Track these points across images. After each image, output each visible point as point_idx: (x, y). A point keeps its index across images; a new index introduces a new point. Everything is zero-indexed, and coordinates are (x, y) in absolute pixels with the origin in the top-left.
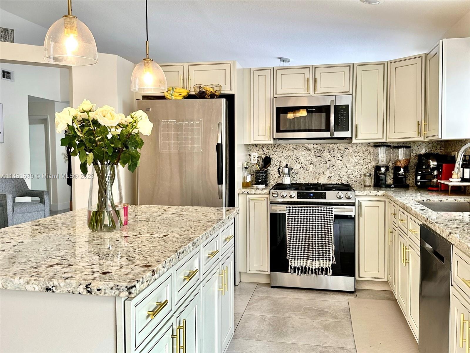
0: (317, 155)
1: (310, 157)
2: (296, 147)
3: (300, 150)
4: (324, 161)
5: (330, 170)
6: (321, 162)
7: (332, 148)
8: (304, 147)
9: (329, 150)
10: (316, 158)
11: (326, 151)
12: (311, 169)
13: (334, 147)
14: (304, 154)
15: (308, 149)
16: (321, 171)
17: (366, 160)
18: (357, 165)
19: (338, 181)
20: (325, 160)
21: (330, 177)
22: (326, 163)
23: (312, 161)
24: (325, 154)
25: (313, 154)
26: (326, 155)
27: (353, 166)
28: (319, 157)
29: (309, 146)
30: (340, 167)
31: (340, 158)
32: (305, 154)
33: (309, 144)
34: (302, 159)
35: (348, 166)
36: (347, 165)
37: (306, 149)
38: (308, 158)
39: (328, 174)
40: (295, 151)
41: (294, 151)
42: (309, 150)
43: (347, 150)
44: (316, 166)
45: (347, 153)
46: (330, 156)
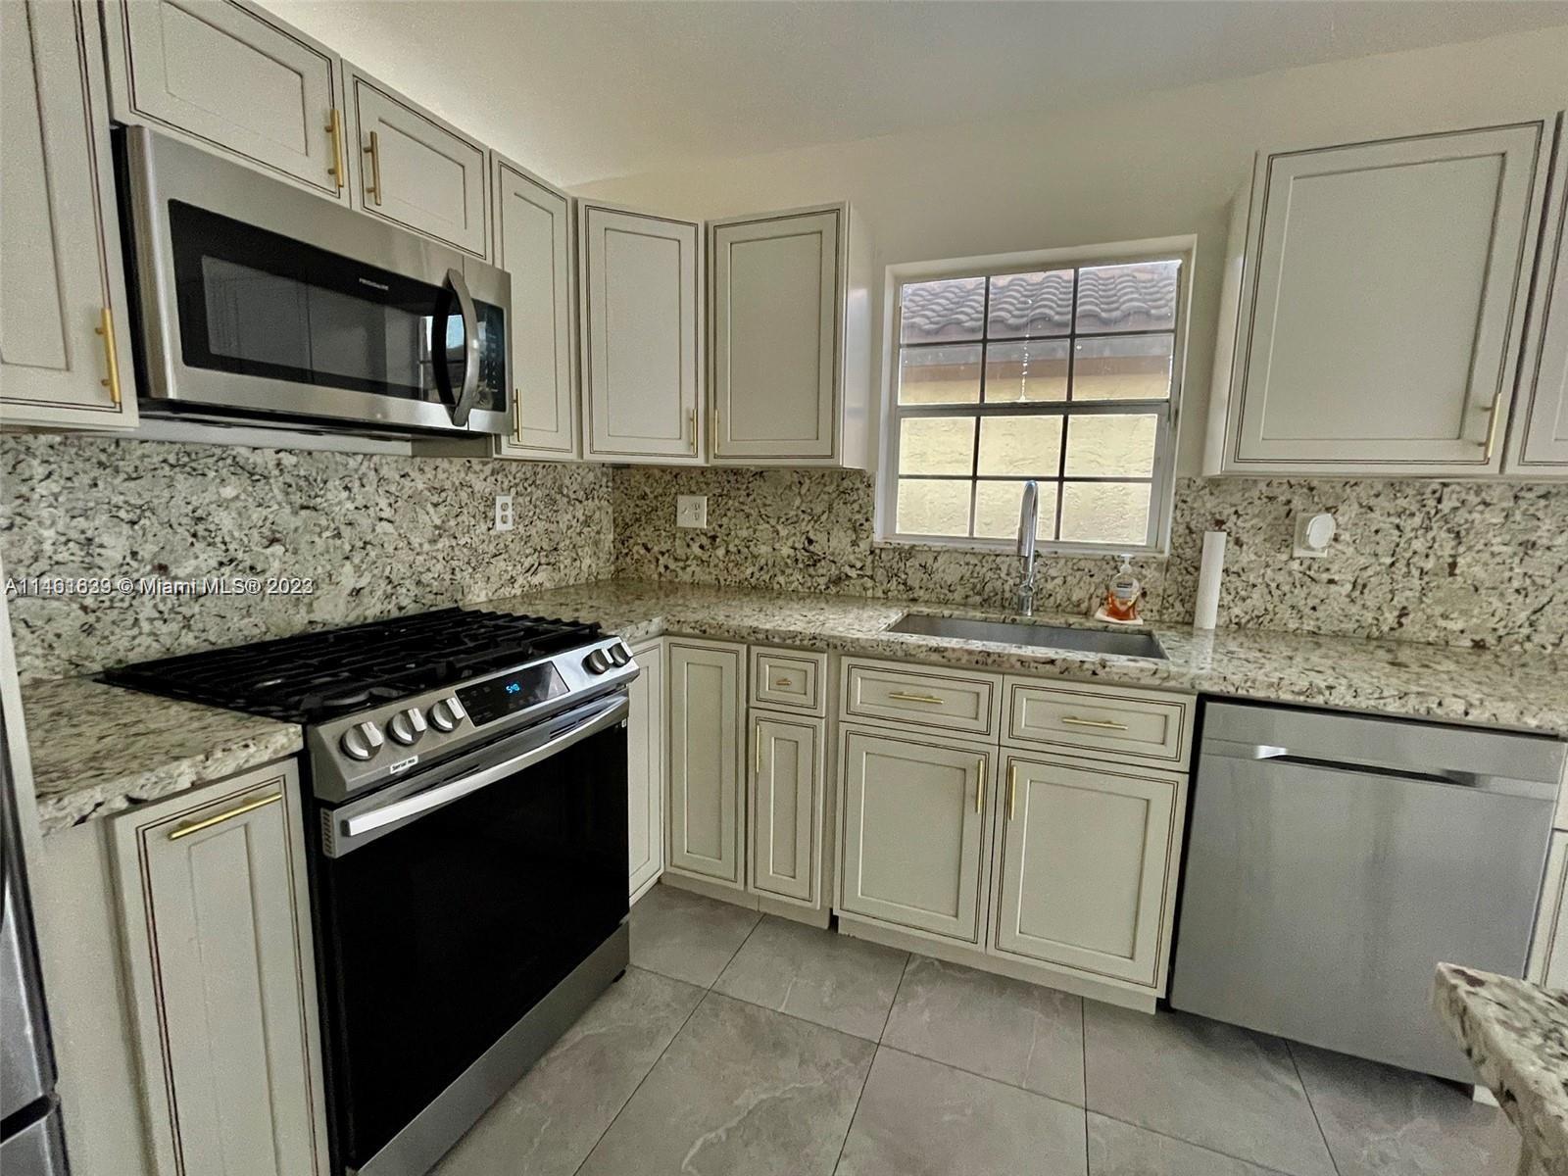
0: (296, 499)
1: (265, 512)
2: (186, 459)
3: (211, 474)
4: (327, 529)
5: (357, 561)
6: (318, 530)
7: (356, 470)
8: (229, 461)
9: (347, 479)
10: (295, 513)
11: (335, 483)
12: (276, 565)
13: (364, 469)
14: (234, 494)
15: (252, 474)
16: (320, 570)
18: (440, 536)
19: (386, 602)
20: (333, 520)
21: (359, 591)
22: (338, 535)
23: (274, 527)
24: (329, 496)
25: (280, 497)
26: (337, 500)
27: (430, 542)
28: (307, 508)
29: (256, 458)
30: (391, 550)
31: (387, 513)
32: (237, 497)
33: (255, 449)
34: (225, 521)
35: (415, 541)
36: (412, 540)
37: (239, 471)
38: (255, 517)
39: (348, 578)
40: (183, 483)
41: (172, 479)
42: (254, 476)
43: (406, 482)
44: (295, 552)
45: (407, 492)
46: (350, 506)
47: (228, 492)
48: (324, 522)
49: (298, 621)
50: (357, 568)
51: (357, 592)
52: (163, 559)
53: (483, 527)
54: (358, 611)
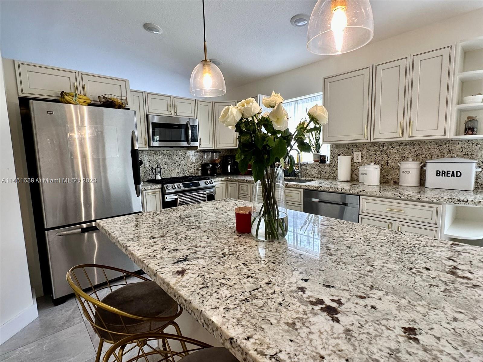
0: (169, 158)
2: (155, 153)
11: (175, 155)
12: (166, 168)
17: (197, 160)
19: (183, 175)
22: (175, 163)
23: (166, 162)
25: (167, 157)
28: (171, 159)
29: (164, 152)
30: (183, 166)
31: (183, 160)
36: (187, 164)
38: (163, 161)
39: (177, 170)
40: (155, 156)
42: (164, 154)
44: (169, 166)
46: (177, 159)
47: (160, 157)
48: (173, 161)
50: (178, 169)
51: (178, 173)
54: (178, 176)
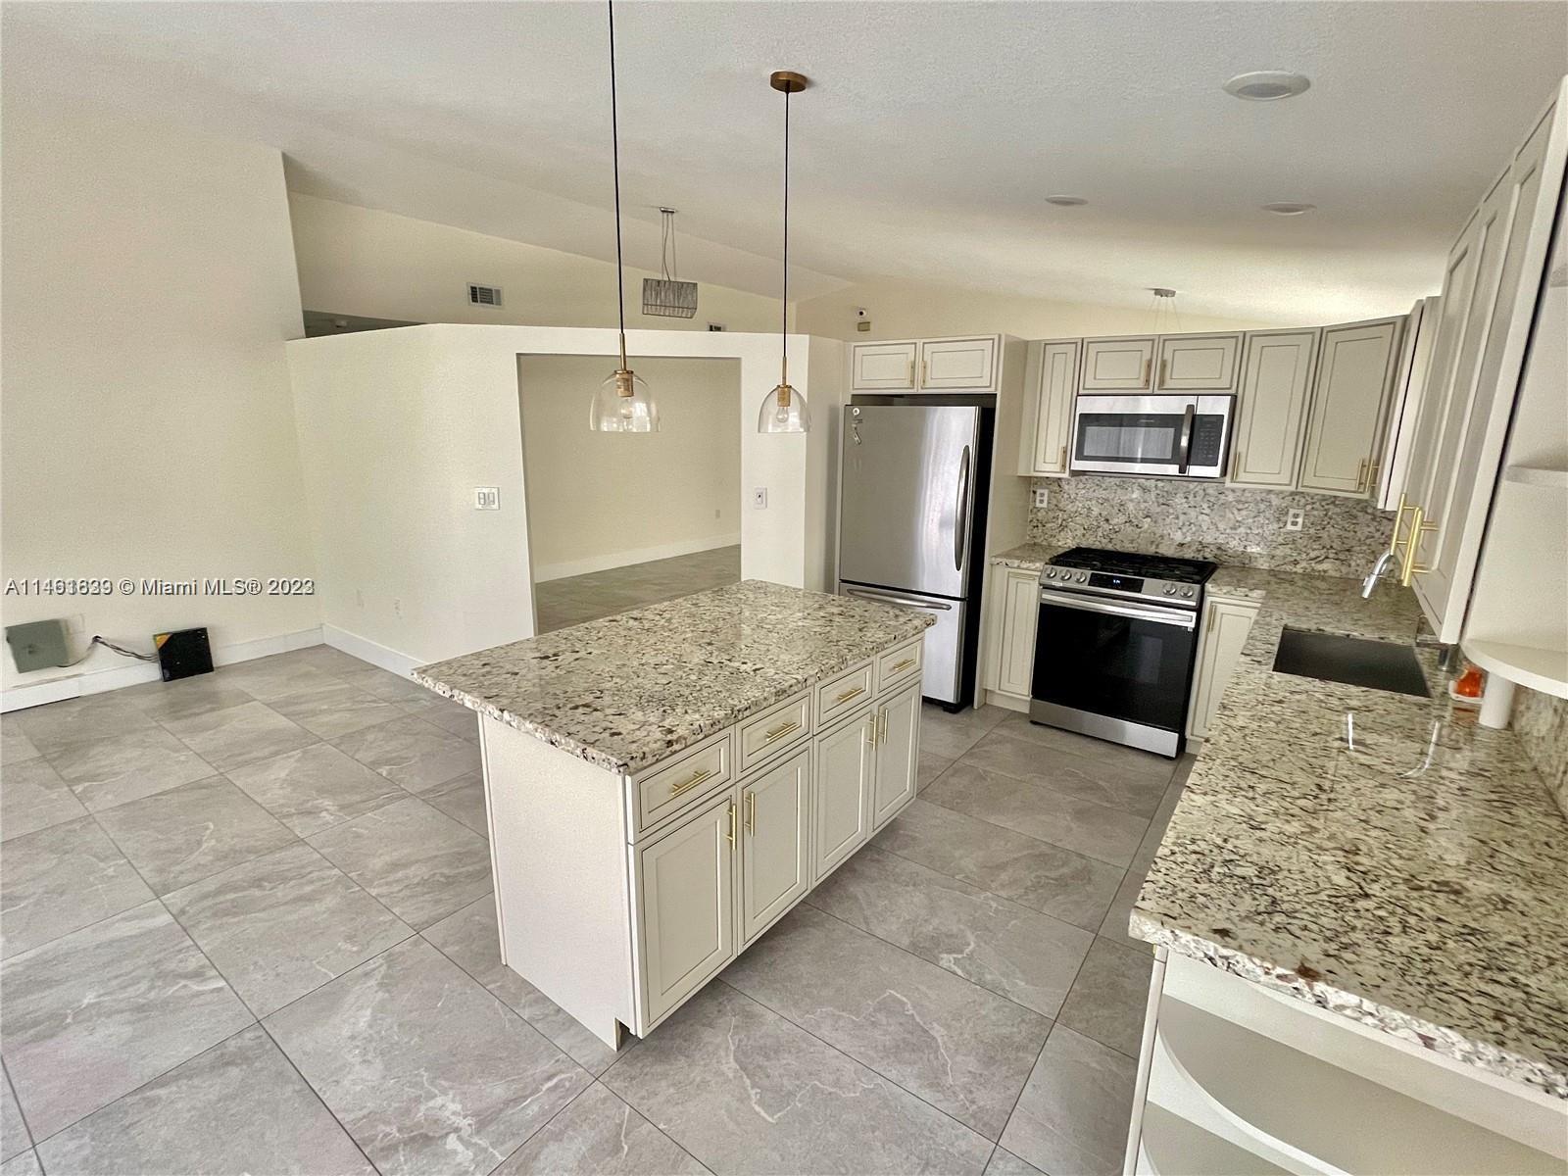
1: (1146, 504)
2: (1122, 483)
3: (1129, 489)
4: (1173, 514)
5: (1184, 530)
6: (1168, 514)
7: (1193, 490)
8: (1137, 484)
9: (1187, 494)
10: (1159, 506)
11: (1180, 495)
12: (1146, 526)
13: (1197, 489)
14: (1136, 497)
15: (1144, 490)
16: (1165, 531)
17: (1261, 519)
20: (1176, 511)
21: (1183, 544)
22: (1177, 518)
23: (1149, 511)
24: (1176, 500)
26: (1180, 502)
27: (1231, 528)
28: (1165, 504)
30: (1205, 528)
31: (1207, 511)
34: (1131, 506)
35: (1221, 526)
36: (1219, 526)
37: (1140, 488)
38: (1142, 506)
40: (1119, 491)
41: (1116, 490)
43: (1222, 497)
44: (1155, 522)
45: (1221, 502)
46: (1186, 505)
48: (1171, 511)
49: (1151, 550)
52: (1108, 517)
53: (1276, 526)
54: (1181, 553)
